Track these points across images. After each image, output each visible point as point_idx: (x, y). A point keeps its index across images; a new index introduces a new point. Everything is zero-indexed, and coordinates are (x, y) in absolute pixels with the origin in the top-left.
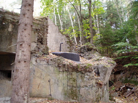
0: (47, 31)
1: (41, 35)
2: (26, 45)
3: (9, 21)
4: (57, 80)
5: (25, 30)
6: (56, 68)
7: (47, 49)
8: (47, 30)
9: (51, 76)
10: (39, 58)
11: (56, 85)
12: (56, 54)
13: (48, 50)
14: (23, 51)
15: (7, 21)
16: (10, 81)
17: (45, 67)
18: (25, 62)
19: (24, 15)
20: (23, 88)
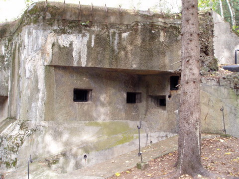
0: (213, 33)
1: (204, 40)
2: (194, 61)
3: (160, 27)
4: (233, 108)
5: (191, 41)
6: (231, 90)
7: (216, 61)
8: (212, 31)
9: (224, 102)
10: (204, 76)
11: (233, 115)
12: (230, 69)
13: (217, 64)
14: (191, 69)
15: (157, 28)
16: (165, 110)
17: (214, 89)
18: (194, 82)
19: (188, 21)
20: (194, 115)
